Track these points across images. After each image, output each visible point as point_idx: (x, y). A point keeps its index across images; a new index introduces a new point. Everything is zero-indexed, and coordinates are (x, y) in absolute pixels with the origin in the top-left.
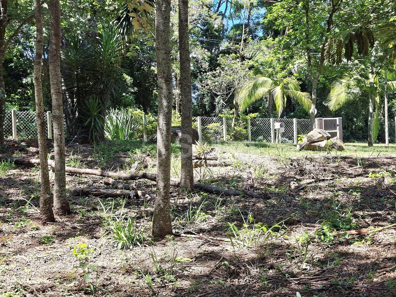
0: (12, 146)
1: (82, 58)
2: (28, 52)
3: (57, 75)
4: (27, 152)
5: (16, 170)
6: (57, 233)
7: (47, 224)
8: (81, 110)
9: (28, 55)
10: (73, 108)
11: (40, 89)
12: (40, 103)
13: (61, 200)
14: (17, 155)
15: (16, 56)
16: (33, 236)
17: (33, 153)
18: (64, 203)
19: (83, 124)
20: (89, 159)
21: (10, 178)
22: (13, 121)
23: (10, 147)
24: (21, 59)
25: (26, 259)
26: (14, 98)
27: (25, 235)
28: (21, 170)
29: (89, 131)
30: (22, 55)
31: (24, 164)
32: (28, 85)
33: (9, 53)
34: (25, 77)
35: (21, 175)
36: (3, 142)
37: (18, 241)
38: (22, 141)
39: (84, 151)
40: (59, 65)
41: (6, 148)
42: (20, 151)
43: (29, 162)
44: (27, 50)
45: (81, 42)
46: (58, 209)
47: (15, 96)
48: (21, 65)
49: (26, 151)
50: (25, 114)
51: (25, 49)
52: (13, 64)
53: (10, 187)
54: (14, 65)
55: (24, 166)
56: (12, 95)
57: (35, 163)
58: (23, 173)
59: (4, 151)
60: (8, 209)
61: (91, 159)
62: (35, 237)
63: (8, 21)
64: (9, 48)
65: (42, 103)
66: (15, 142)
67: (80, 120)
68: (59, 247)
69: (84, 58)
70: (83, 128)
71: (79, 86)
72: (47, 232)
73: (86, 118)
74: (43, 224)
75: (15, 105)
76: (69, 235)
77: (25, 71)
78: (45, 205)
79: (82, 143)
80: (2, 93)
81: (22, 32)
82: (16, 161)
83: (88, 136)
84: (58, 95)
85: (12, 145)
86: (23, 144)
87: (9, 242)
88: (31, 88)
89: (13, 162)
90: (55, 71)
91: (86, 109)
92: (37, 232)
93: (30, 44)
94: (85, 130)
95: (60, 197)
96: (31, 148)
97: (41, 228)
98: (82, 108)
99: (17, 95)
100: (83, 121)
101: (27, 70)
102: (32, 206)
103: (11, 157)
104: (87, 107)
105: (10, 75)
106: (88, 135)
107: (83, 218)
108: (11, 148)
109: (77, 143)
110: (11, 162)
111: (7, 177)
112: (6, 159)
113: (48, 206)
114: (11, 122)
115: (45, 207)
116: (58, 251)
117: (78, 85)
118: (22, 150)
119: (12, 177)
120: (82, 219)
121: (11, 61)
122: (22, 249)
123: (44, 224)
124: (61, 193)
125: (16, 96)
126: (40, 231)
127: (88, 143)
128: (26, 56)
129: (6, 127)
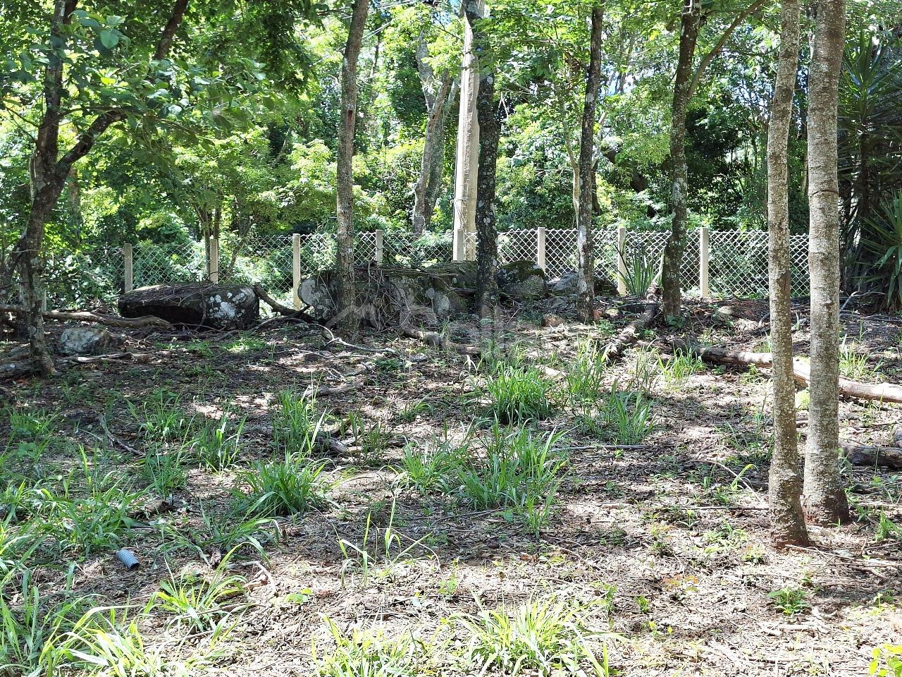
0: (696, 316)
1: (879, 93)
2: (742, 90)
3: (827, 142)
4: (732, 331)
5: (705, 377)
6: (814, 580)
7: (788, 550)
8: (868, 226)
9: (740, 98)
10: (847, 222)
11: (783, 185)
12: (780, 224)
13: (826, 483)
14: (708, 339)
15: (713, 102)
16: (750, 584)
17: (744, 333)
18: (832, 492)
19: (872, 262)
20: (889, 354)
21: (691, 398)
22: (701, 255)
23: (691, 318)
24: (724, 108)
25: (733, 660)
26: (705, 196)
27: (731, 577)
28: (718, 377)
29: (887, 280)
30: (727, 100)
31: (724, 363)
32: (738, 167)
33: (699, 95)
34: (733, 148)
35: (718, 391)
36: (678, 306)
37: (711, 591)
38: (722, 304)
39: (875, 333)
40: (833, 116)
41: (684, 319)
42: (716, 327)
43: (736, 358)
44: (738, 85)
45: (879, 53)
46: (817, 506)
47: (706, 193)
48: (723, 121)
49: (730, 328)
50: (728, 237)
51: (735, 84)
52: (706, 121)
53: (693, 421)
54: (710, 122)
55: (723, 367)
56: (702, 191)
57: (751, 361)
58: (722, 384)
59: (680, 326)
60: (686, 485)
61: (894, 356)
62: (755, 586)
63: (703, 18)
64: (700, 84)
65: (784, 223)
66: (706, 306)
67: (866, 253)
68: (823, 630)
69: (883, 94)
70: (872, 271)
71: (868, 164)
72: (787, 574)
73: (880, 246)
74: (776, 547)
75: (706, 213)
76: (852, 596)
77: (731, 135)
78: (783, 497)
79: (867, 311)
80: (681, 191)
81: (732, 44)
82: (706, 353)
83: (887, 292)
84: (826, 197)
85: (698, 313)
86: (724, 310)
87: (689, 593)
88: (744, 174)
89: (700, 357)
90: (824, 133)
91: (882, 222)
92: (760, 569)
93: (749, 72)
94: (877, 278)
95: (822, 473)
96: (741, 320)
97: (771, 558)
98: (874, 222)
99: (711, 190)
100: (873, 254)
101: (737, 131)
102: (745, 487)
103: (694, 342)
104: (886, 218)
105: (697, 146)
106: (885, 290)
107: (887, 542)
108: (694, 319)
109: (856, 312)
110: (694, 356)
111: (685, 396)
112: (684, 349)
113: (790, 500)
114: (697, 255)
115: (782, 501)
116: (820, 645)
117: (864, 162)
118: (720, 325)
119: (696, 394)
120: (884, 543)
121: (703, 114)
122: (721, 621)
123: (779, 547)
124: (824, 463)
125: (710, 194)
126: (767, 568)
127: (886, 310)
128: (737, 100)
129: (685, 267)
